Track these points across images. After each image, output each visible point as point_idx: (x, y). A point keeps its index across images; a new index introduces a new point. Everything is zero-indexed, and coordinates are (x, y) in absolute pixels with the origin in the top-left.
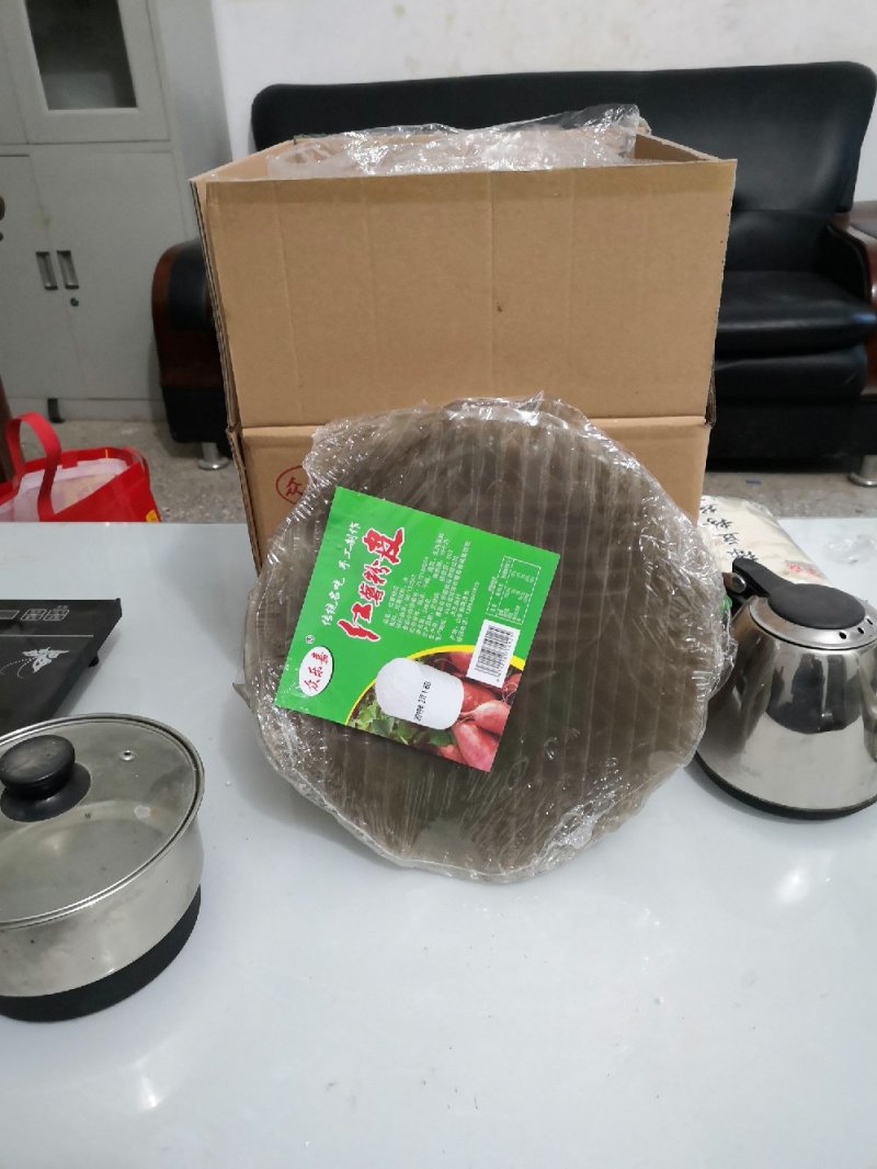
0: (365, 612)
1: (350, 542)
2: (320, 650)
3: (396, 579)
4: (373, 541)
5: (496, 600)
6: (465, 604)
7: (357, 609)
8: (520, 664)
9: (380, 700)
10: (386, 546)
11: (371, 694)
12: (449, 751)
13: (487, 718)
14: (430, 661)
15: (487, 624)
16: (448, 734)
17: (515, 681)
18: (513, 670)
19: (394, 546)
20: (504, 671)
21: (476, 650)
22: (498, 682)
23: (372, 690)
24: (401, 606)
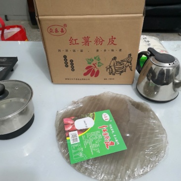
0: (104, 131)
1: (116, 140)
2: (108, 120)
3: (103, 139)
4: (112, 143)
5: (80, 147)
6: (86, 143)
7: (106, 130)
8: (67, 138)
9: (91, 119)
10: (109, 144)
11: (93, 119)
12: (73, 118)
13: (69, 126)
14: (86, 129)
15: (79, 141)
16: (75, 120)
17: (67, 135)
18: (68, 136)
19: (107, 145)
20: (70, 135)
21: (78, 136)
22: (70, 133)
23: (94, 119)
24: (98, 135)
